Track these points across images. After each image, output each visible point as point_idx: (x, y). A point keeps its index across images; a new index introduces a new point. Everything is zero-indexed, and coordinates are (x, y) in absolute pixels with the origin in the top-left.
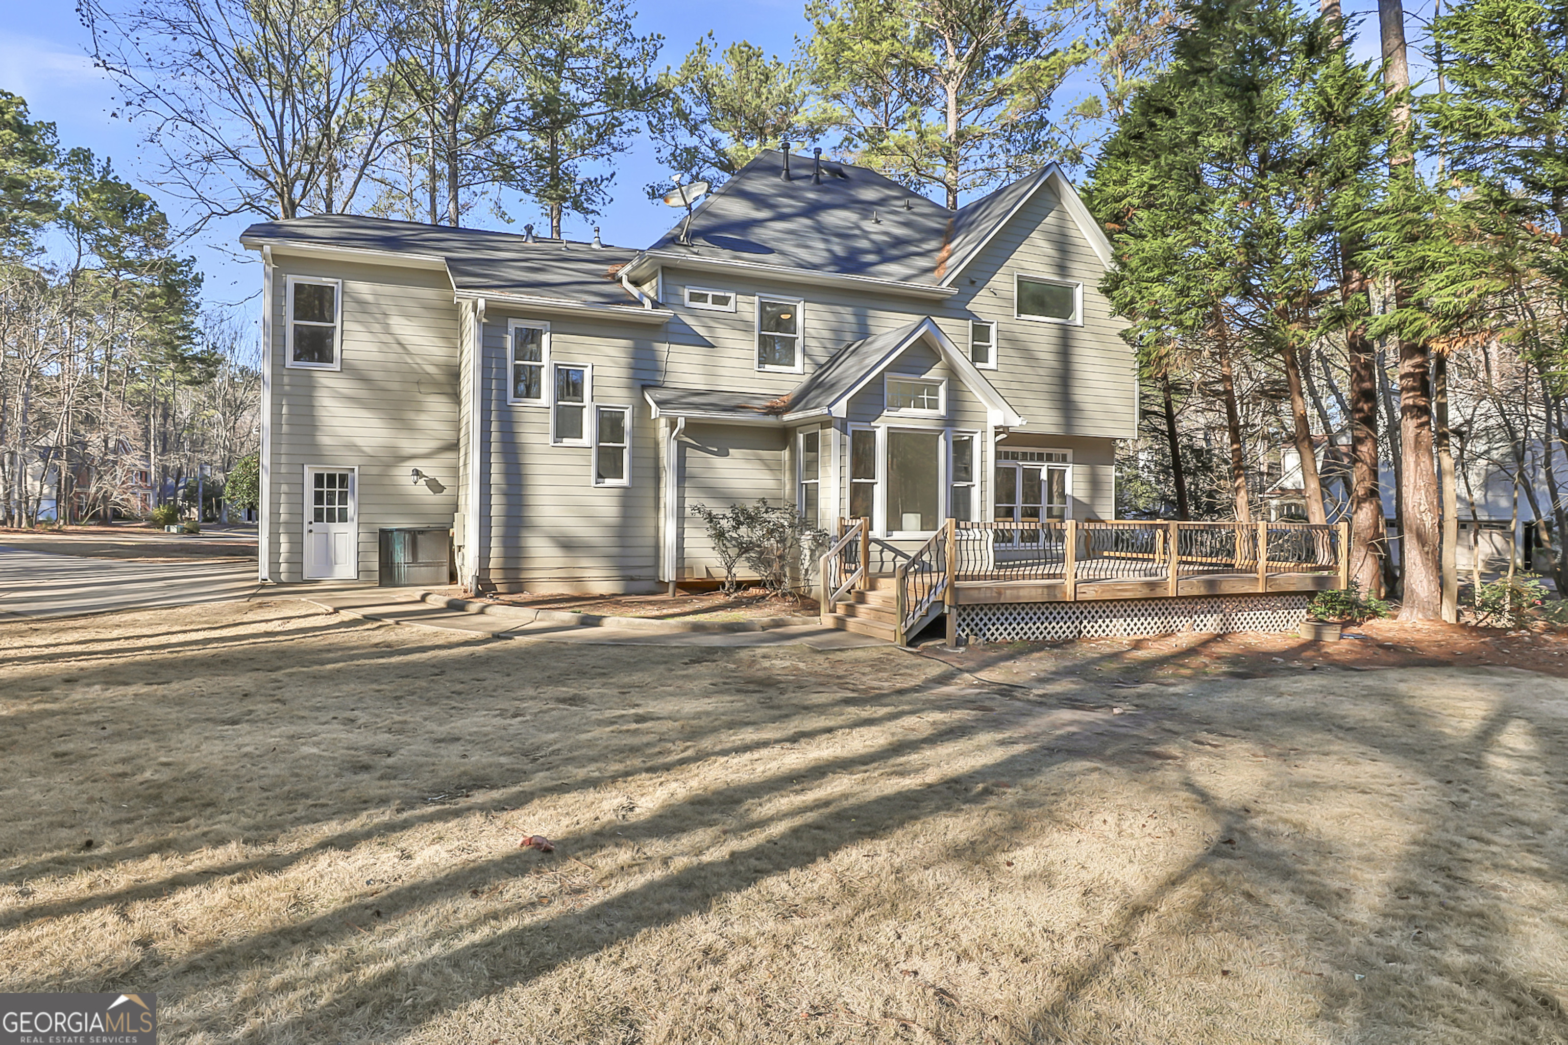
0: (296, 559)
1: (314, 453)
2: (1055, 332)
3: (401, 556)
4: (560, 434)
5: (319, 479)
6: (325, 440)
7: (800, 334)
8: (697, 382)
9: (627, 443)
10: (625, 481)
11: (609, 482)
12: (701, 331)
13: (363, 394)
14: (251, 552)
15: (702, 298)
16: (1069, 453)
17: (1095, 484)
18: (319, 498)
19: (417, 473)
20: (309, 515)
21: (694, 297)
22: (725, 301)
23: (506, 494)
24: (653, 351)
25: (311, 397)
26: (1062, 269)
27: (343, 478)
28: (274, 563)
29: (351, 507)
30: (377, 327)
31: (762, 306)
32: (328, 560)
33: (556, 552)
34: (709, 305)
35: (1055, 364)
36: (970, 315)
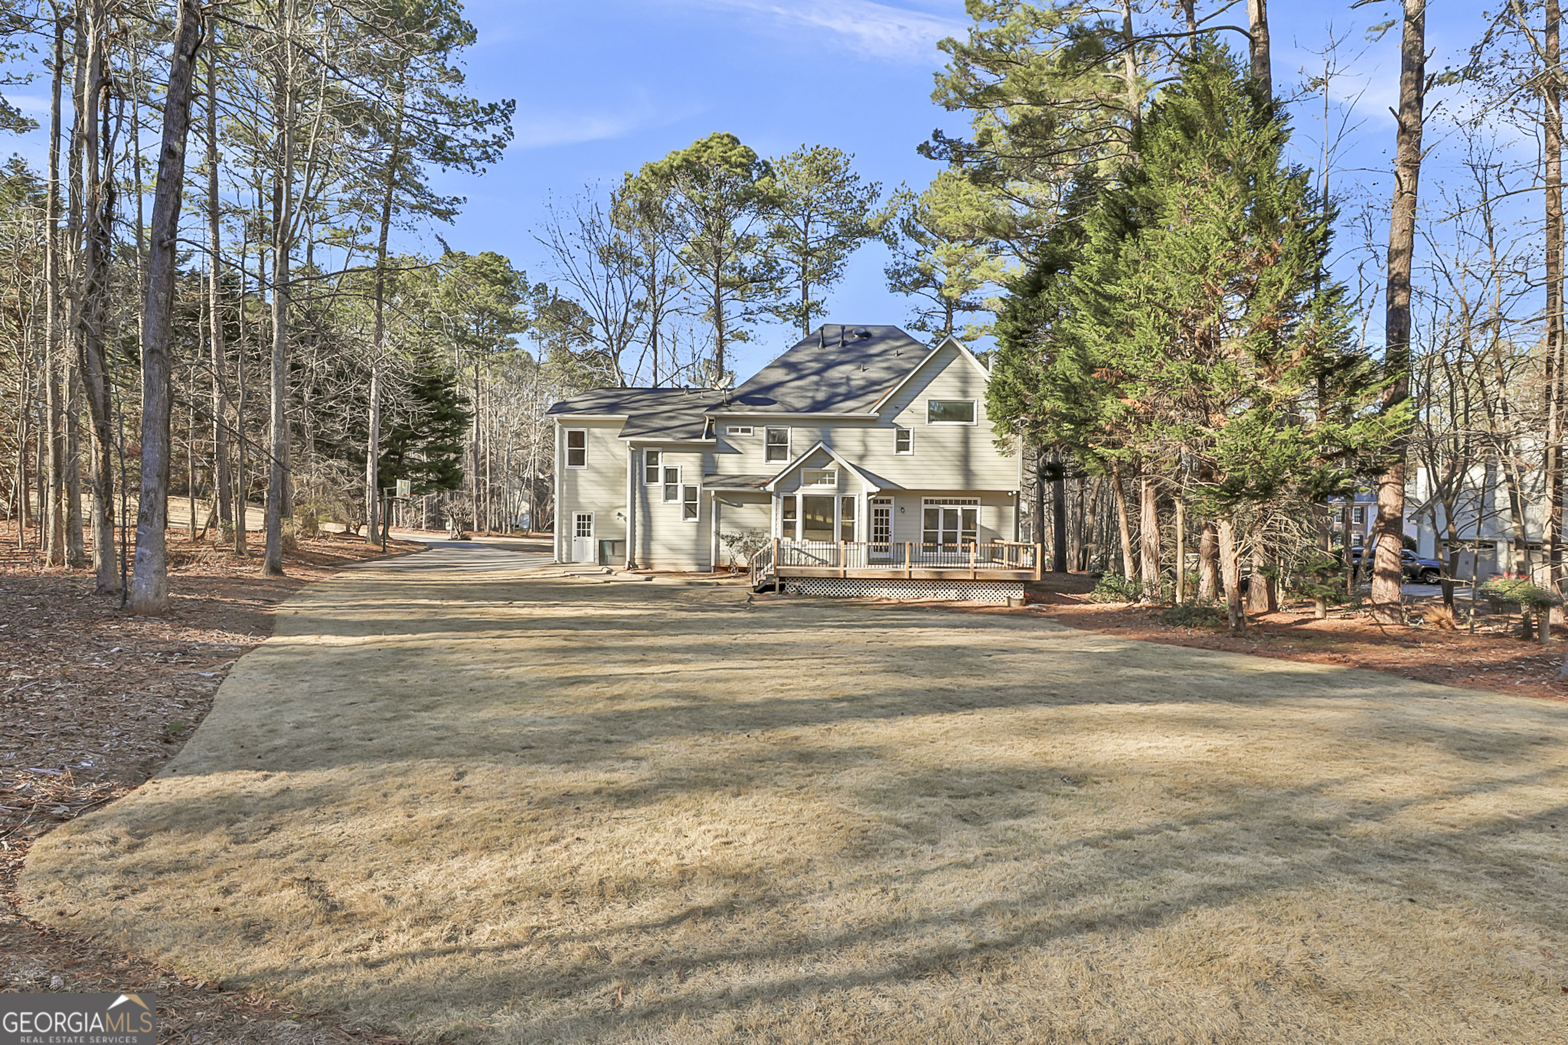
0: (569, 554)
1: (578, 506)
2: (960, 430)
3: (608, 552)
4: (667, 498)
5: (579, 517)
6: (582, 500)
7: (789, 444)
8: (734, 471)
9: (698, 502)
10: (697, 519)
11: (690, 519)
12: (736, 447)
13: (598, 479)
14: (550, 549)
15: (737, 430)
16: (979, 499)
17: (1001, 517)
18: (579, 526)
19: (619, 514)
20: (575, 533)
21: (731, 430)
22: (749, 431)
23: (644, 525)
24: (713, 458)
25: (576, 481)
26: (965, 393)
27: (589, 517)
28: (560, 554)
29: (592, 529)
30: (603, 449)
31: (768, 431)
32: (583, 552)
33: (666, 551)
34: (740, 433)
35: (959, 449)
36: (896, 425)
